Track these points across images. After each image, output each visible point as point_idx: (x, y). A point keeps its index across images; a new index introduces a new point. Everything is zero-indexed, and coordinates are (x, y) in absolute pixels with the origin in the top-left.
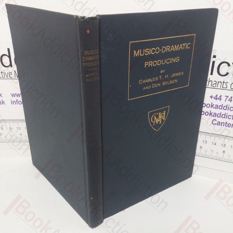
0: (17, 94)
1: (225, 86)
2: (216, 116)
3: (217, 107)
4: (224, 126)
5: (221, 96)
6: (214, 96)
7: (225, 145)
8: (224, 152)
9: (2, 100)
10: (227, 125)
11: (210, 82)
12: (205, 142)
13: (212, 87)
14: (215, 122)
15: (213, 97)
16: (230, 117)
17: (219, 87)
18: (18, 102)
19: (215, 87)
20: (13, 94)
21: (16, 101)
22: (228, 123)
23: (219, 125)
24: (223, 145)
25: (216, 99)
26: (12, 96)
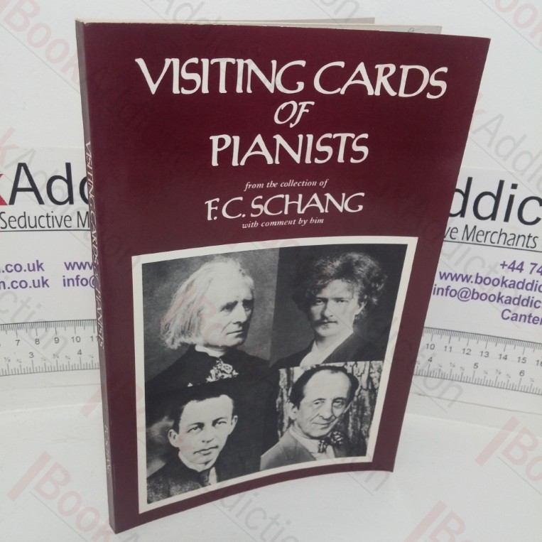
0: (79, 264)
1: (531, 244)
2: (510, 303)
3: (514, 285)
4: (525, 321)
5: (522, 264)
6: (509, 263)
7: (524, 359)
8: (522, 373)
9: (42, 278)
10: (531, 320)
11: (503, 236)
12: (484, 354)
13: (506, 245)
14: (507, 314)
15: (506, 265)
16: (538, 304)
17: (519, 246)
18: (79, 281)
19: (511, 246)
20: (70, 264)
21: (74, 278)
22: (533, 315)
23: (516, 320)
24: (521, 360)
25: (513, 269)
26: (68, 268)
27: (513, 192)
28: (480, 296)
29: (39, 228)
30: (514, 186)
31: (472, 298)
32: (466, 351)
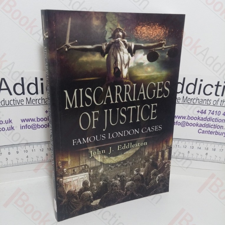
0: (27, 120)
1: (209, 103)
2: (201, 127)
3: (202, 119)
4: (207, 133)
5: (205, 111)
7: (207, 148)
8: (207, 154)
9: (11, 126)
10: (209, 133)
11: (198, 100)
12: (192, 147)
13: (199, 104)
14: (200, 131)
15: (199, 112)
16: (212, 126)
17: (204, 104)
18: (27, 127)
19: (201, 104)
20: (23, 119)
21: (25, 125)
22: (210, 131)
23: (204, 133)
24: (206, 149)
25: (202, 113)
26: (22, 122)
27: (201, 83)
28: (189, 124)
29: (10, 105)
30: (202, 81)
31: (187, 125)
32: (185, 147)
